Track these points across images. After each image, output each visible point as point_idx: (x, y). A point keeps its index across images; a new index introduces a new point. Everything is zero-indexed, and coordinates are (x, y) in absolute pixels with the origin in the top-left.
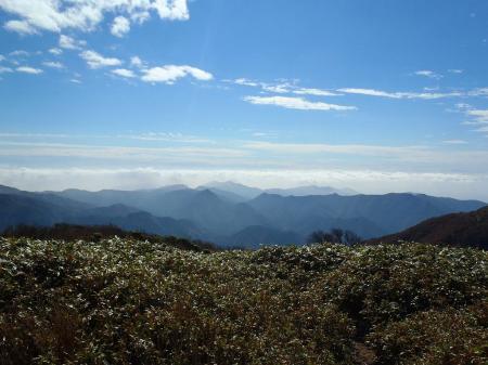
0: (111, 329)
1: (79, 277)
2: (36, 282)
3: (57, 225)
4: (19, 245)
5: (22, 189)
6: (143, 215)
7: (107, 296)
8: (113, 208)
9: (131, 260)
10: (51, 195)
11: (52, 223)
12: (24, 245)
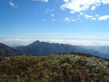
0: (96, 79)
1: (87, 65)
2: (78, 64)
3: (78, 53)
4: (74, 56)
5: (71, 45)
6: (97, 52)
7: (94, 71)
8: (90, 50)
9: (98, 63)
10: (77, 46)
11: (77, 52)
12: (75, 56)
